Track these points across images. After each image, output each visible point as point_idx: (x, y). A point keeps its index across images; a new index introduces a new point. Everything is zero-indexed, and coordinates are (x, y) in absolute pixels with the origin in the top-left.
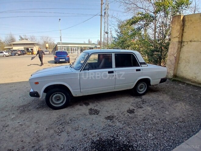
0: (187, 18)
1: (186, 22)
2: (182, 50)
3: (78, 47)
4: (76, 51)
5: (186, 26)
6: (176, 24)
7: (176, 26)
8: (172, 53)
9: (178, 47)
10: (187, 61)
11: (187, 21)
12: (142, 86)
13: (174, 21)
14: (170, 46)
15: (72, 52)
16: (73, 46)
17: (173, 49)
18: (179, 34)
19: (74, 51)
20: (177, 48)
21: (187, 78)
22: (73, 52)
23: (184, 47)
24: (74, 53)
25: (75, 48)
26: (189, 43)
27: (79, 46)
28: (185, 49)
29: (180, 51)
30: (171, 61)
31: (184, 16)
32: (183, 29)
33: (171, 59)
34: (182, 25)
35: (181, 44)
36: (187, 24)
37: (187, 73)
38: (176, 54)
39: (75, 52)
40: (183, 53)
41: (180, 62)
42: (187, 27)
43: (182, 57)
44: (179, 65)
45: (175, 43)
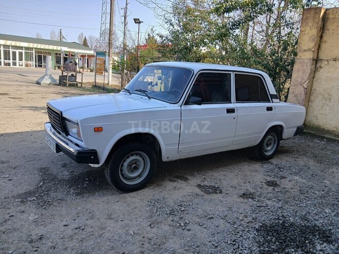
0: (333, 14)
1: (328, 22)
2: (316, 76)
3: (26, 48)
4: (21, 59)
5: (328, 30)
6: (310, 24)
7: (308, 28)
8: (299, 80)
9: (311, 70)
10: (327, 96)
11: (332, 21)
12: (269, 141)
13: (307, 18)
14: (296, 67)
15: (7, 61)
16: (14, 43)
17: (301, 73)
18: (314, 44)
19: (14, 59)
20: (309, 71)
21: (326, 129)
22: (11, 61)
23: (322, 70)
24: (15, 64)
25: (17, 51)
26: (332, 62)
27: (31, 45)
28: (323, 74)
29: (314, 77)
30: (296, 96)
31: (327, 10)
32: (322, 35)
33: (297, 92)
34: (321, 28)
35: (316, 63)
36: (331, 26)
37: (325, 119)
38: (306, 83)
39: (17, 61)
40: (319, 81)
41: (312, 98)
42: (331, 31)
43: (318, 89)
44: (310, 103)
45: (306, 61)
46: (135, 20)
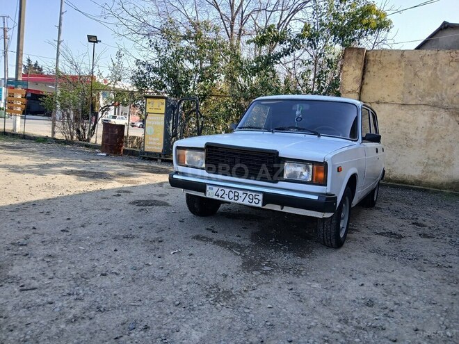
0: (373, 56)
1: (369, 64)
5: (369, 71)
6: (353, 65)
7: (352, 69)
11: (373, 63)
13: (349, 58)
18: (358, 86)
26: (375, 105)
31: (368, 51)
32: (363, 76)
36: (372, 68)
42: (372, 73)
46: (90, 37)
